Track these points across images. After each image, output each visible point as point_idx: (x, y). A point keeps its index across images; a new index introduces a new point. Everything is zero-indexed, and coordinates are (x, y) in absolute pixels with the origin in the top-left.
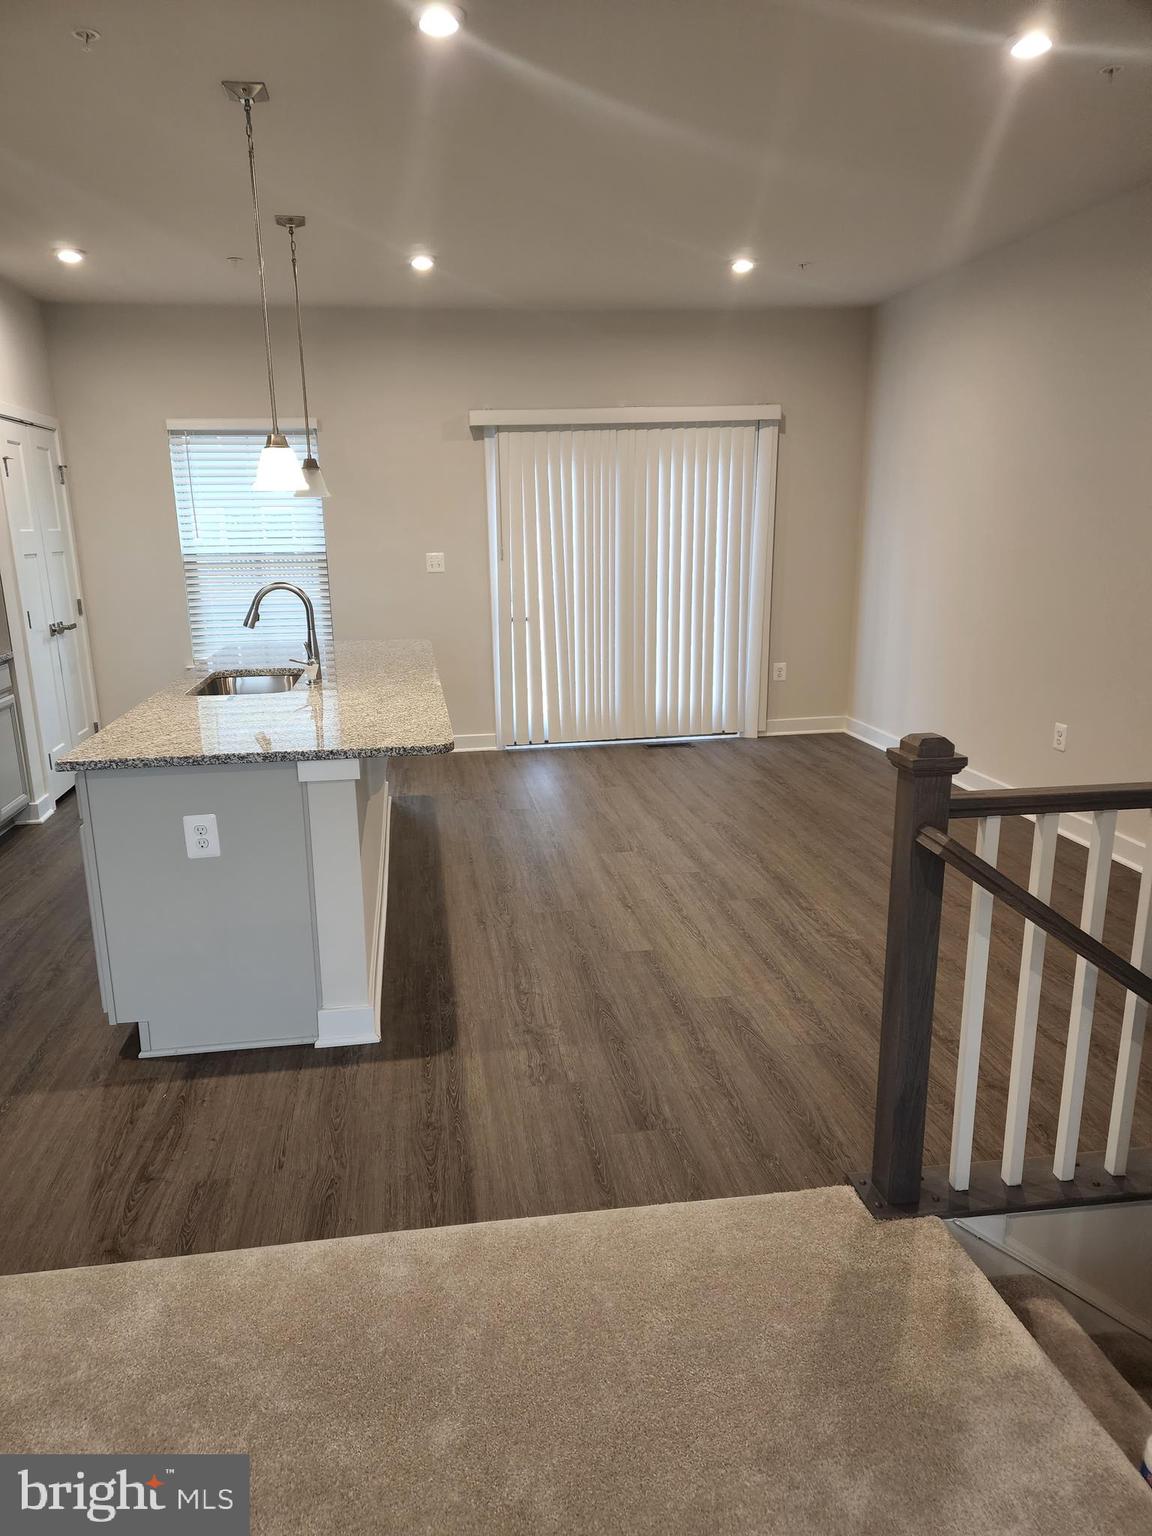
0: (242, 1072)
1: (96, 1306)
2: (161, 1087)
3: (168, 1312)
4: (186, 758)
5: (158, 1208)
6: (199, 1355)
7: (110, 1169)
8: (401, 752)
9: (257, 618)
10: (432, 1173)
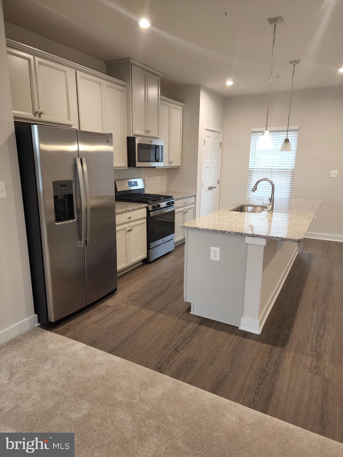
0: (214, 329)
1: (148, 383)
2: (192, 324)
3: (164, 394)
4: (213, 230)
5: (175, 361)
6: (165, 413)
7: (170, 343)
8: (281, 239)
9: (256, 189)
10: (258, 388)
